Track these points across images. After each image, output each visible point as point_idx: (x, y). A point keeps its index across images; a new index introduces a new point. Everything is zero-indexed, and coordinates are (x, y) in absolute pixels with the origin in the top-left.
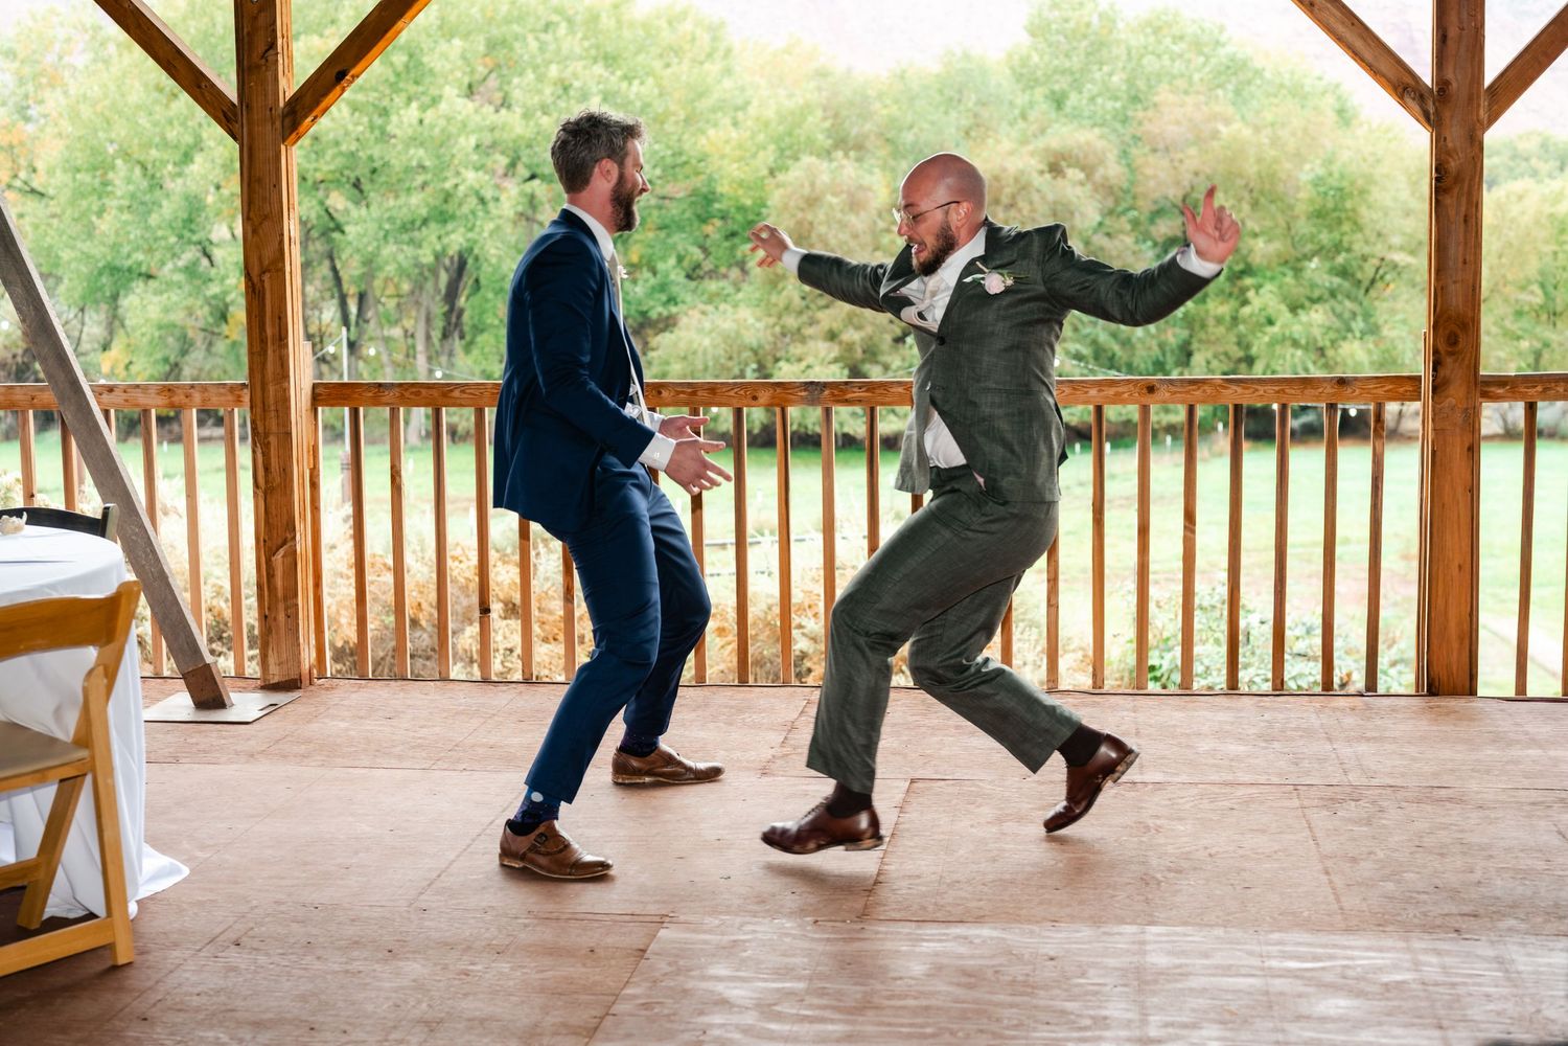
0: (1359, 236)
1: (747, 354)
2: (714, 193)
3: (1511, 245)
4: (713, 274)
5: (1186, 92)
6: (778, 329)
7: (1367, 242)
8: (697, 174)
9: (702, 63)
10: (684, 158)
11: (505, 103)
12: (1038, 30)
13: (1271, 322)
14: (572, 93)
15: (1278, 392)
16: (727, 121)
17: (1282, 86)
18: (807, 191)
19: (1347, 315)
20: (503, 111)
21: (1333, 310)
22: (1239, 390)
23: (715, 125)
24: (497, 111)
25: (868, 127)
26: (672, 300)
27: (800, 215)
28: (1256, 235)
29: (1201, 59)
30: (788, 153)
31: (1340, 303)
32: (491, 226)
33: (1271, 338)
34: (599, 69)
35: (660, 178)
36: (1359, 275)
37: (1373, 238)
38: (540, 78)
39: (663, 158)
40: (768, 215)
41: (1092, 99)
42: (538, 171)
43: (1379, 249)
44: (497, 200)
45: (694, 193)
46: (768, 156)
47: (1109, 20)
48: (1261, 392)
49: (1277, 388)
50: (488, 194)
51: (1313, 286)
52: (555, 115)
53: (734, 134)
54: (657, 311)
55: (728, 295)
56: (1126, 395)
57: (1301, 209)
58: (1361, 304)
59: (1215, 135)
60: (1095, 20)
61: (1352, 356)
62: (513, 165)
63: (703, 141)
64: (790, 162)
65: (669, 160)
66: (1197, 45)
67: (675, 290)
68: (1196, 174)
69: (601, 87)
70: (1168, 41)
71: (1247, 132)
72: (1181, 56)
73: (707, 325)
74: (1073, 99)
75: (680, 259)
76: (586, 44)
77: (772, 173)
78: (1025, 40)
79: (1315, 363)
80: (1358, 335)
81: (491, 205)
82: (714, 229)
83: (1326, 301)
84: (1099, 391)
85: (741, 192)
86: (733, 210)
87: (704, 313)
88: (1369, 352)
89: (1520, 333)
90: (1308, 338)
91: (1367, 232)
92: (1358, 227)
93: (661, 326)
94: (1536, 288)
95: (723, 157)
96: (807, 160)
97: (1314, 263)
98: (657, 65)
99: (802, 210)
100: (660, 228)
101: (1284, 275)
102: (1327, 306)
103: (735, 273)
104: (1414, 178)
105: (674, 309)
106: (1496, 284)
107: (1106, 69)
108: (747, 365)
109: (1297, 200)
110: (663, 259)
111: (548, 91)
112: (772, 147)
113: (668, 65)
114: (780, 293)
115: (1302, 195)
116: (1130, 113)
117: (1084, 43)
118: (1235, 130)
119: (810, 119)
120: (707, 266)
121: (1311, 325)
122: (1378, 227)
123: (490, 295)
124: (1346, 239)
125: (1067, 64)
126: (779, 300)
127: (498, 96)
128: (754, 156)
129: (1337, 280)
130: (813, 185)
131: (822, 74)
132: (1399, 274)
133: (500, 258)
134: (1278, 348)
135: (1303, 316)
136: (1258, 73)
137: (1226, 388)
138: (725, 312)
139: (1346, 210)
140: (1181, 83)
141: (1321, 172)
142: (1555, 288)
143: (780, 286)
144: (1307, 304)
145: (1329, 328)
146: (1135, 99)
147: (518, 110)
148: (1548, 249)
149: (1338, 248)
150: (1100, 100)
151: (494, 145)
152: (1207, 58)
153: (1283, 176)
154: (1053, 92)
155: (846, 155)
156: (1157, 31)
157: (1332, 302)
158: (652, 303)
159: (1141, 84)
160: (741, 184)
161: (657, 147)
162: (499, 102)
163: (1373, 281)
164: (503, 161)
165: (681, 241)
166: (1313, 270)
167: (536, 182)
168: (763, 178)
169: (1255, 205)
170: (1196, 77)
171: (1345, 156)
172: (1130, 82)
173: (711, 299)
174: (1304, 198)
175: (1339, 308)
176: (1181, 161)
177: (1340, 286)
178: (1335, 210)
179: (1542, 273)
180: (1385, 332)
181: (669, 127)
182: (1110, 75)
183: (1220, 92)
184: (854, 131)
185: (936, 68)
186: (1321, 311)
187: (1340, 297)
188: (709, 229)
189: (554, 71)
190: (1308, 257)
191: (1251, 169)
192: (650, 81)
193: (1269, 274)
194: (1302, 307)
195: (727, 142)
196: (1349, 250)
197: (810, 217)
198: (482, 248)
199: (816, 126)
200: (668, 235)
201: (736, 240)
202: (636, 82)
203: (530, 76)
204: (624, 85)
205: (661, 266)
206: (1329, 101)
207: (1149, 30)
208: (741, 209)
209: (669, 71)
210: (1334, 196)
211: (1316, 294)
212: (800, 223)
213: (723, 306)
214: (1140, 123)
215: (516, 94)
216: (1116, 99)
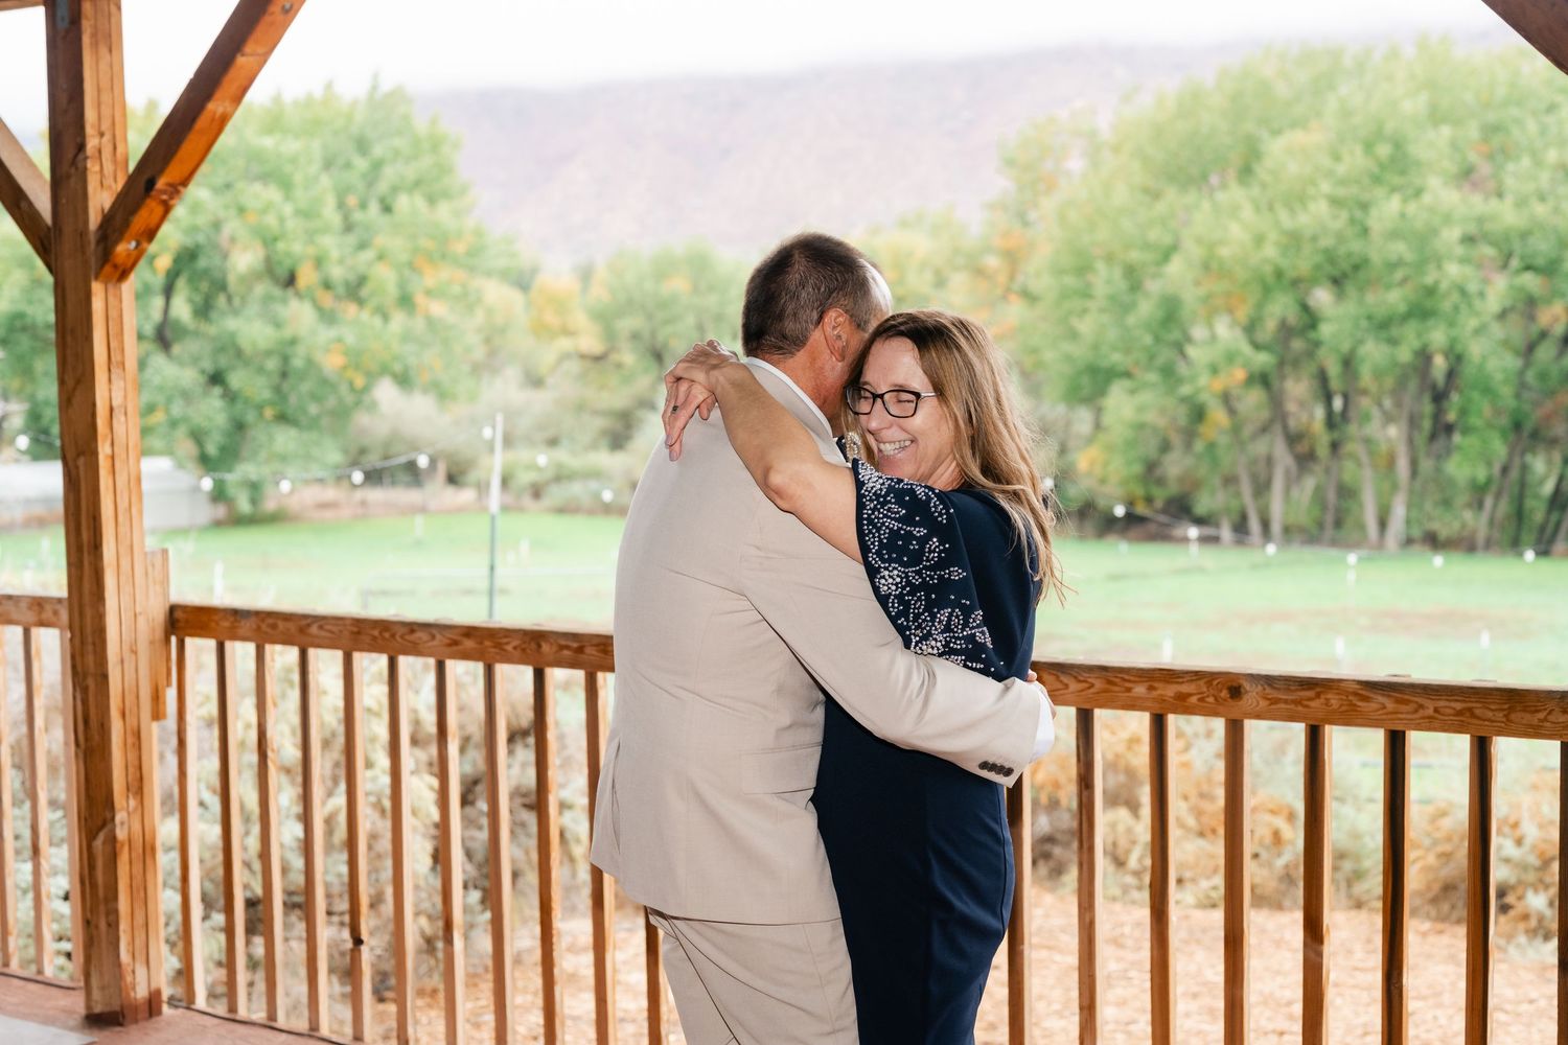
11: (1497, 191)
15: (1459, 713)
20: (1495, 200)
22: (1390, 705)
24: (1484, 199)
38: (1537, 163)
42: (1532, 262)
44: (1482, 296)
48: (1430, 712)
49: (1458, 706)
50: (1474, 288)
56: (1194, 699)
81: (1476, 303)
84: (1151, 688)
111: (1546, 176)
127: (1490, 184)
137: (1366, 699)
151: (1481, 237)
162: (1491, 190)
167: (1529, 274)
203: (1526, 162)
215: (1510, 182)
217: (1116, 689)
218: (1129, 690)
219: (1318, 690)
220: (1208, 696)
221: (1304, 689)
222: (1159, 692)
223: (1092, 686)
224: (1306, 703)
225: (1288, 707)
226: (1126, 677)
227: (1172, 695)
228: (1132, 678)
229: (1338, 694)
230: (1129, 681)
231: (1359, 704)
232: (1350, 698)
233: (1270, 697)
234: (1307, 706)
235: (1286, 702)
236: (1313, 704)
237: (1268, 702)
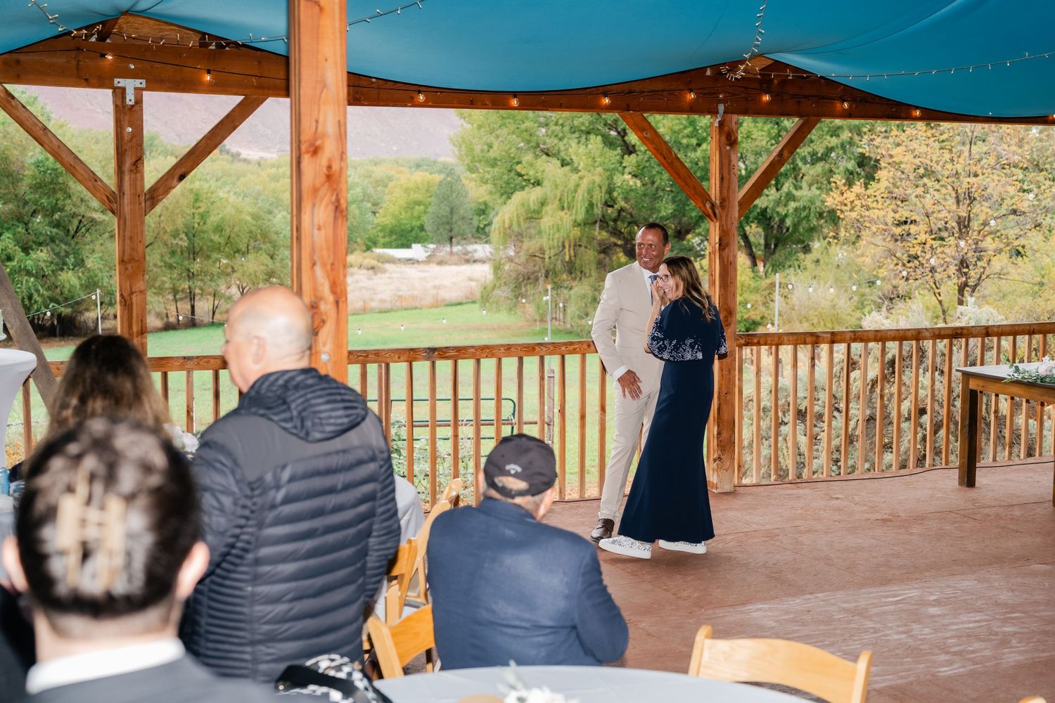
0: (68, 201)
3: (167, 209)
7: (74, 205)
13: (9, 258)
19: (63, 254)
21: (53, 250)
31: (58, 246)
33: (11, 270)
36: (68, 227)
37: (78, 203)
43: (82, 210)
51: (38, 234)
57: (26, 182)
58: (70, 245)
61: (69, 281)
80: (70, 266)
83: (47, 245)
88: (79, 278)
89: (175, 265)
90: (36, 269)
91: (74, 199)
92: (68, 195)
94: (183, 236)
97: (39, 219)
101: (16, 227)
102: (49, 248)
104: (103, 163)
106: (158, 234)
109: (24, 175)
115: (28, 172)
121: (39, 261)
122: (82, 196)
124: (60, 203)
129: (55, 230)
132: (95, 226)
135: (33, 255)
139: (59, 183)
141: (41, 157)
142: (194, 236)
144: (34, 246)
145: (52, 263)
148: (190, 211)
149: (55, 209)
153: (14, 160)
157: (52, 245)
163: (77, 231)
166: (38, 224)
174: (29, 174)
175: (56, 249)
177: (57, 234)
178: (51, 183)
179: (186, 226)
180: (89, 265)
186: (45, 251)
187: (57, 242)
190: (35, 215)
193: (6, 225)
194: (30, 249)
196: (61, 210)
210: (50, 174)
211: (42, 239)
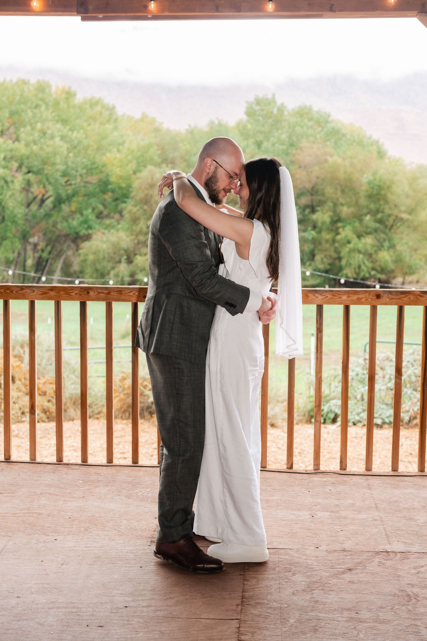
0: (387, 206)
1: (122, 252)
2: (108, 181)
4: (108, 216)
5: (314, 143)
6: (136, 241)
7: (390, 209)
8: (101, 172)
9: (104, 124)
10: (95, 166)
11: (17, 139)
12: (250, 113)
13: (349, 242)
14: (47, 136)
16: (115, 150)
17: (354, 141)
18: (150, 181)
19: (382, 240)
20: (16, 143)
21: (376, 238)
23: (110, 151)
24: (14, 142)
25: (176, 154)
26: (90, 227)
27: (146, 192)
28: (342, 205)
29: (320, 129)
30: (142, 164)
31: (379, 235)
32: (9, 193)
33: (349, 249)
34: (59, 126)
35: (85, 174)
36: (387, 223)
37: (393, 207)
38: (33, 129)
39: (87, 165)
40: (132, 192)
41: (273, 145)
42: (31, 169)
43: (395, 212)
44: (13, 182)
45: (100, 180)
46: (133, 166)
47: (281, 110)
50: (9, 179)
51: (367, 227)
52: (39, 145)
53: (118, 156)
54: (83, 232)
55: (114, 226)
56: (364, 300)
57: (362, 194)
58: (387, 235)
59: (326, 161)
60: (275, 111)
61: (384, 257)
62: (20, 167)
63: (104, 158)
64: (142, 168)
65: (89, 167)
66: (318, 123)
67: (91, 223)
68: (318, 178)
69: (60, 133)
70: (306, 120)
71: (340, 161)
72: (311, 127)
73: (105, 239)
74: (265, 144)
75: (93, 209)
76: (54, 114)
77: (135, 173)
78: (244, 117)
79: (368, 260)
80: (386, 248)
81: (10, 184)
82: (108, 197)
83: (373, 234)
84: (348, 297)
85: (121, 181)
86: (117, 189)
87: (104, 233)
88: (391, 256)
90: (365, 249)
91: (391, 204)
92: (387, 202)
93: (85, 238)
95: (113, 165)
96: (150, 167)
97: (368, 218)
98: (85, 124)
99: (147, 189)
100: (85, 196)
101: (355, 222)
102: (373, 236)
103: (117, 216)
105: (90, 231)
107: (280, 132)
108: (122, 256)
109: (361, 190)
110: (86, 209)
111: (36, 134)
112: (135, 162)
113: (89, 125)
114: (137, 225)
115: (363, 188)
116: (290, 151)
117: (270, 121)
118: (335, 159)
119: (152, 150)
120: (105, 212)
121: (366, 244)
122: (395, 202)
123: (9, 224)
124: (382, 207)
125: (263, 129)
126: (137, 228)
127: (14, 136)
128: (127, 165)
129: (378, 225)
130: (152, 178)
131: (157, 130)
132: (404, 223)
133: (14, 207)
134: (352, 254)
135: (363, 240)
136: (344, 135)
138: (113, 233)
139: (382, 195)
140: (311, 139)
141: (371, 178)
143: (137, 222)
144: (364, 235)
145: (374, 246)
146: (292, 145)
147: (23, 143)
149: (378, 211)
150: (277, 145)
151: (12, 158)
152: (323, 128)
153: (355, 180)
154: (257, 141)
155: (167, 166)
156: (301, 116)
157: (376, 234)
158: (80, 228)
159: (294, 138)
160: (121, 177)
161: (84, 160)
162: (14, 139)
163: (392, 226)
164: (15, 165)
165: (93, 201)
166: (368, 221)
167: (30, 175)
168: (130, 175)
169: (343, 192)
170: (318, 136)
171: (381, 172)
172: (290, 137)
173: (108, 227)
174: (364, 189)
175: (378, 237)
176: (311, 172)
177: (379, 227)
178: (377, 195)
180: (398, 248)
181: (90, 152)
182: (281, 134)
183: (328, 143)
184: (171, 155)
185: (206, 129)
186: (371, 238)
187: (379, 232)
188: (106, 197)
189: (39, 126)
190: (366, 215)
191: (341, 176)
192: (82, 131)
193: (348, 221)
194: (362, 236)
195: (115, 158)
196: (383, 212)
197: (151, 192)
198: (6, 203)
199: (154, 153)
200: (88, 199)
201: (118, 202)
202: (75, 132)
203: (29, 128)
204: (70, 133)
205: (85, 213)
206: (374, 148)
207: (298, 116)
208: (121, 188)
209: (90, 128)
210: (377, 189)
211: (369, 230)
212: (147, 195)
213: (112, 231)
214: (294, 155)
215: (22, 136)
216: (283, 144)
217: (335, 297)
218: (341, 298)
219: (407, 294)
220: (369, 298)
221: (402, 295)
222: (351, 298)
223: (327, 297)
224: (402, 299)
225: (397, 300)
226: (339, 293)
227: (356, 298)
228: (342, 294)
229: (413, 295)
230: (341, 295)
231: (420, 298)
232: (417, 296)
233: (390, 297)
234: (403, 300)
235: (396, 299)
236: (404, 299)
237: (389, 299)
